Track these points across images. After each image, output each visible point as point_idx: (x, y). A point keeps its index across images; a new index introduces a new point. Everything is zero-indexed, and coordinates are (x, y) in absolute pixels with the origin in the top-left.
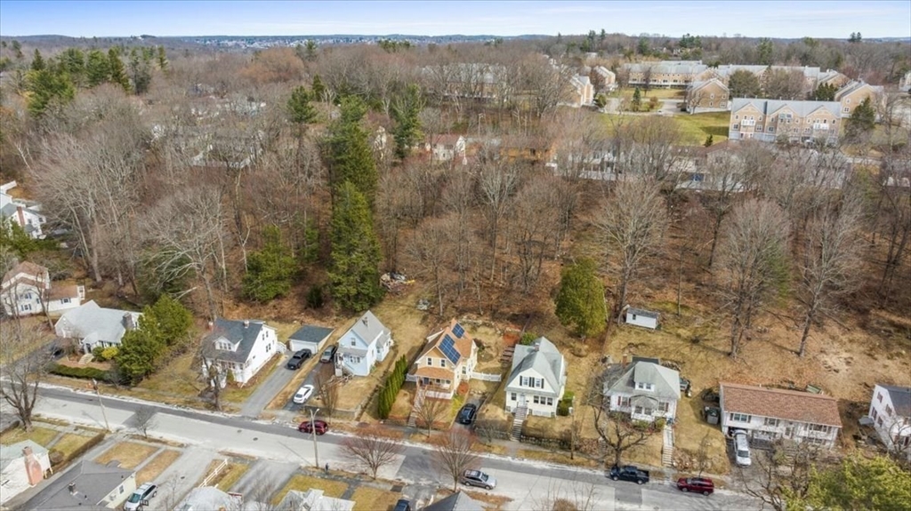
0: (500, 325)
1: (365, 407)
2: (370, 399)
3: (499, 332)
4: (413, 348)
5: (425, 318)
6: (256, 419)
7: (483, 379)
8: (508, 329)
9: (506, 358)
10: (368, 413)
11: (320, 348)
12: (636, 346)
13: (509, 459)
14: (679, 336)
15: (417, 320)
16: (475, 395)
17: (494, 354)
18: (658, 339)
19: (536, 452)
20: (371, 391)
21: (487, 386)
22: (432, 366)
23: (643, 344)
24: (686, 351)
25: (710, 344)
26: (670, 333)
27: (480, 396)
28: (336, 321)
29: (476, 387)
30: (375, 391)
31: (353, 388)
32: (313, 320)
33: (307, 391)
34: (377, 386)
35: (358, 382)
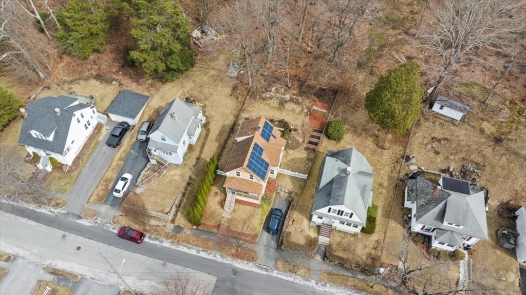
0: (307, 102)
1: (179, 206)
2: (184, 194)
3: (306, 110)
4: (224, 126)
5: (235, 88)
6: (80, 217)
7: (289, 174)
8: (315, 108)
9: (312, 146)
10: (182, 213)
11: (137, 122)
12: (439, 141)
13: (312, 283)
14: (482, 131)
15: (228, 90)
16: (282, 193)
17: (301, 140)
18: (461, 134)
19: (337, 275)
20: (184, 185)
21: (293, 183)
22: (241, 177)
23: (446, 139)
24: (488, 151)
25: (513, 145)
26: (473, 127)
27: (286, 195)
28: (152, 85)
29: (283, 184)
30: (189, 184)
31: (167, 180)
32: (130, 81)
33: (126, 183)
34: (190, 178)
35: (172, 173)
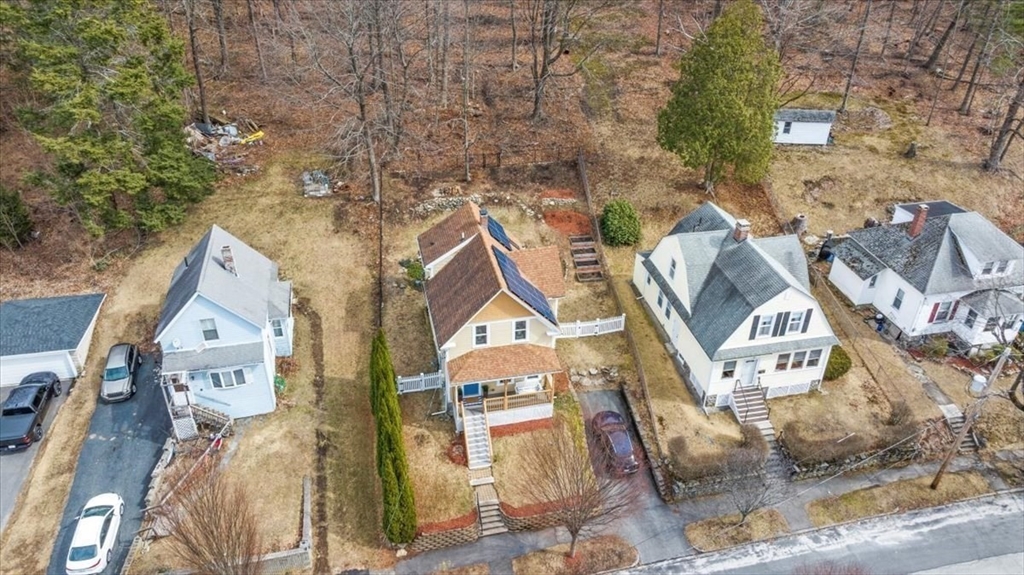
0: (524, 196)
1: (322, 517)
2: (321, 483)
3: (530, 213)
4: (352, 295)
5: (339, 216)
7: (579, 334)
8: (547, 201)
9: (589, 270)
10: (341, 532)
11: (82, 362)
12: (818, 184)
14: (873, 150)
15: (324, 223)
16: (586, 381)
18: (844, 162)
20: (309, 457)
21: (598, 349)
23: (828, 178)
24: (907, 174)
26: (854, 148)
27: (600, 381)
28: (98, 269)
29: (577, 359)
30: (322, 451)
31: (252, 462)
32: (22, 281)
34: (319, 435)
35: (258, 439)
